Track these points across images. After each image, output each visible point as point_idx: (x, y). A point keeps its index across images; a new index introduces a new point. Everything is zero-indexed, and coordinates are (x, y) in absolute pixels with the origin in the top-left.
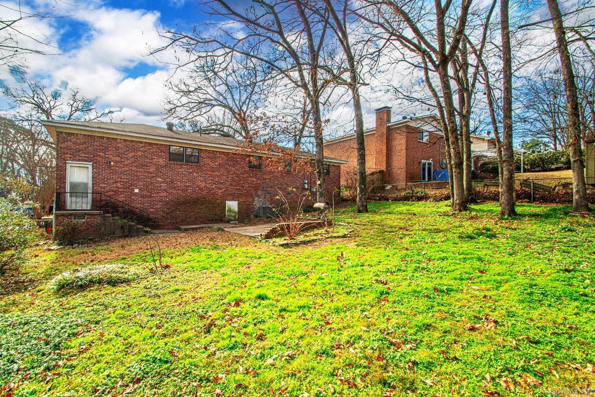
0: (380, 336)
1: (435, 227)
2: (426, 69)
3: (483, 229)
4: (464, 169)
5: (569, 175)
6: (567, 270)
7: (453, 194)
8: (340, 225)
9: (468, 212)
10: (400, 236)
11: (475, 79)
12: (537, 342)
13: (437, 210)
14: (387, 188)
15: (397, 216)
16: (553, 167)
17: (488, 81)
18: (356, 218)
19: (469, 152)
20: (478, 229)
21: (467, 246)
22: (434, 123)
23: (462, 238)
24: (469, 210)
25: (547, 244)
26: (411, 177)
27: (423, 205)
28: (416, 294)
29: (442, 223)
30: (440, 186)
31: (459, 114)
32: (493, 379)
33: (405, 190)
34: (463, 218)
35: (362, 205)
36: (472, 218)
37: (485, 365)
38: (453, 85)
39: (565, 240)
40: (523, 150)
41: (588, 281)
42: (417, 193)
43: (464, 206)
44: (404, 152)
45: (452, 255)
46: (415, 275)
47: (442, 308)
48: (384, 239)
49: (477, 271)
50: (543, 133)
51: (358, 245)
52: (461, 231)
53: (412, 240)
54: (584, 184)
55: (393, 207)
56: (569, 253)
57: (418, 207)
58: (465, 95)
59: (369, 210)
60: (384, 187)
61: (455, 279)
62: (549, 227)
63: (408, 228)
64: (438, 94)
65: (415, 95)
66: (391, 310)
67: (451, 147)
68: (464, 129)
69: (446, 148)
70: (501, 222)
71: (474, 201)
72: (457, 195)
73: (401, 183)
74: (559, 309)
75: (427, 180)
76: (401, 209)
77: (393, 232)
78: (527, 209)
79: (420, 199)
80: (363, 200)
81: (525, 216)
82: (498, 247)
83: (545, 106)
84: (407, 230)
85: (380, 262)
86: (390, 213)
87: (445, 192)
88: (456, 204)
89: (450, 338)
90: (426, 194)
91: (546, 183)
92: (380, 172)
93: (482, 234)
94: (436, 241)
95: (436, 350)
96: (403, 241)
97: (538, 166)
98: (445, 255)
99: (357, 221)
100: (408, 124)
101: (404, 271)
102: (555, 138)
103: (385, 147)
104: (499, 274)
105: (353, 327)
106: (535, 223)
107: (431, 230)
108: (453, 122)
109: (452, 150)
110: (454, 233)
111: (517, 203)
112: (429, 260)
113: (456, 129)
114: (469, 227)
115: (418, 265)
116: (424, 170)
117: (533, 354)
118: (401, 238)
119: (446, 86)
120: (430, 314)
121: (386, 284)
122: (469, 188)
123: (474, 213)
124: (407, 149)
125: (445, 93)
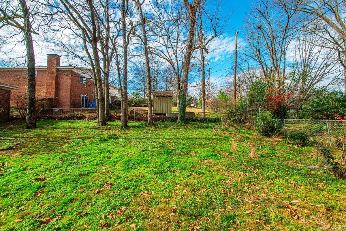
0: (32, 221)
1: (87, 136)
2: (85, 40)
3: (113, 135)
4: (105, 102)
5: (147, 109)
6: (143, 151)
7: (99, 116)
8: (6, 140)
9: (106, 126)
10: (61, 144)
11: (112, 56)
12: (128, 188)
13: (89, 125)
14: (55, 111)
15: (61, 130)
16: (143, 105)
17: (117, 59)
18: (25, 132)
19: (108, 93)
20: (110, 135)
21: (103, 145)
22: (90, 74)
23: (101, 140)
24: (107, 125)
25: (138, 140)
26: (74, 104)
27: (81, 122)
28: (67, 181)
29: (91, 133)
30: (92, 111)
31: (103, 72)
32: (106, 217)
33: (69, 112)
34: (103, 130)
35: (31, 123)
36: (108, 129)
37: (102, 211)
38: (100, 55)
39: (144, 137)
40: (133, 96)
41: (150, 154)
42: (78, 115)
43: (104, 123)
44: (69, 87)
45: (94, 151)
46: (68, 168)
47: (83, 185)
48: (48, 147)
49: (106, 158)
50: (140, 89)
51: (22, 155)
52: (101, 137)
53: (69, 145)
54: (152, 113)
55: (58, 124)
56: (145, 143)
57: (76, 124)
58: (107, 62)
59: (37, 126)
60: (52, 111)
61: (94, 165)
62: (140, 132)
63: (68, 138)
64: (92, 57)
65: (77, 53)
66: (45, 198)
67: (98, 89)
68: (106, 81)
69: (96, 89)
70: (121, 131)
71: (110, 120)
72: (101, 117)
73: (66, 108)
74: (138, 169)
75: (84, 107)
76: (65, 125)
77: (56, 141)
78: (132, 124)
79: (79, 118)
80: (32, 118)
81: (131, 127)
82: (118, 144)
83: (142, 78)
84: (67, 139)
85: (41, 165)
86: (55, 128)
87: (95, 115)
88: (100, 122)
89: (85, 202)
90: (84, 116)
91: (141, 112)
92: (49, 99)
93: (112, 138)
94: (86, 144)
95: (75, 213)
96: (63, 147)
97: (138, 104)
98: (90, 152)
99: (25, 135)
100: (73, 70)
101: (60, 167)
102: (145, 92)
103: (54, 82)
104: (116, 158)
105: (6, 224)
106: (135, 131)
107: (83, 138)
108: (100, 75)
109: (99, 91)
110: (97, 139)
111: (129, 121)
112: (80, 157)
113: (101, 80)
114: (106, 134)
115: (71, 161)
116: (83, 100)
117: (126, 195)
118: (62, 145)
119: (96, 54)
120: (75, 192)
121: (44, 180)
122: (108, 113)
123: (109, 127)
124: (71, 86)
125: (95, 58)
